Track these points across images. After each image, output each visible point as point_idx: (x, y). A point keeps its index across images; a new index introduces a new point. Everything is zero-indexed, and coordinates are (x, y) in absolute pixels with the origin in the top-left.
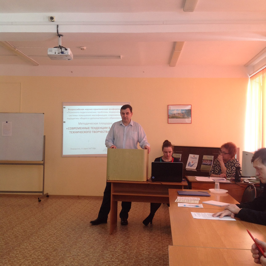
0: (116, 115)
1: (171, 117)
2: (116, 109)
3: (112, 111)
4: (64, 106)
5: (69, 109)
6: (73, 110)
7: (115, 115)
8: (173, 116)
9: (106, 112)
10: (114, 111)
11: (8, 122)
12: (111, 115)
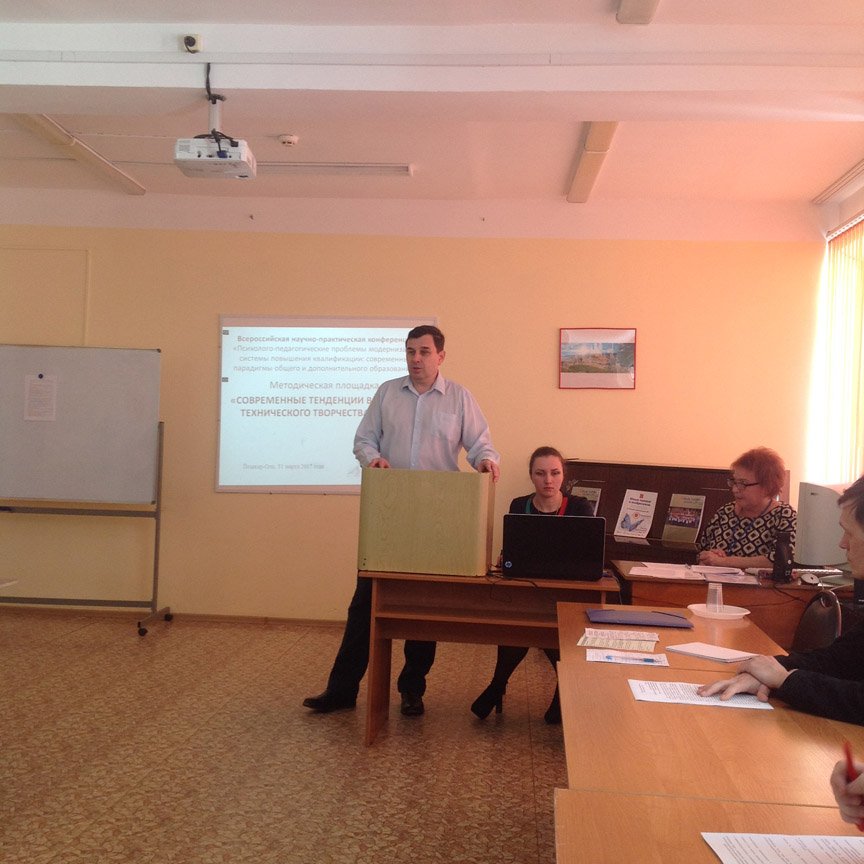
0: (392, 360)
1: (571, 367)
2: (392, 340)
3: (379, 345)
4: (224, 328)
5: (240, 339)
6: (252, 339)
7: (388, 360)
8: (577, 364)
9: (358, 350)
10: (386, 345)
11: (45, 376)
12: (375, 359)
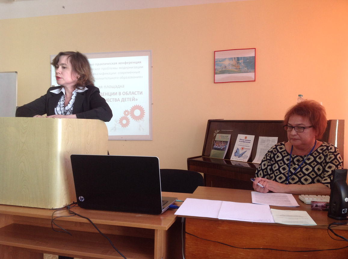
1: (220, 71)
2: (130, 63)
7: (128, 73)
8: (224, 69)
9: (114, 68)
12: (122, 73)
